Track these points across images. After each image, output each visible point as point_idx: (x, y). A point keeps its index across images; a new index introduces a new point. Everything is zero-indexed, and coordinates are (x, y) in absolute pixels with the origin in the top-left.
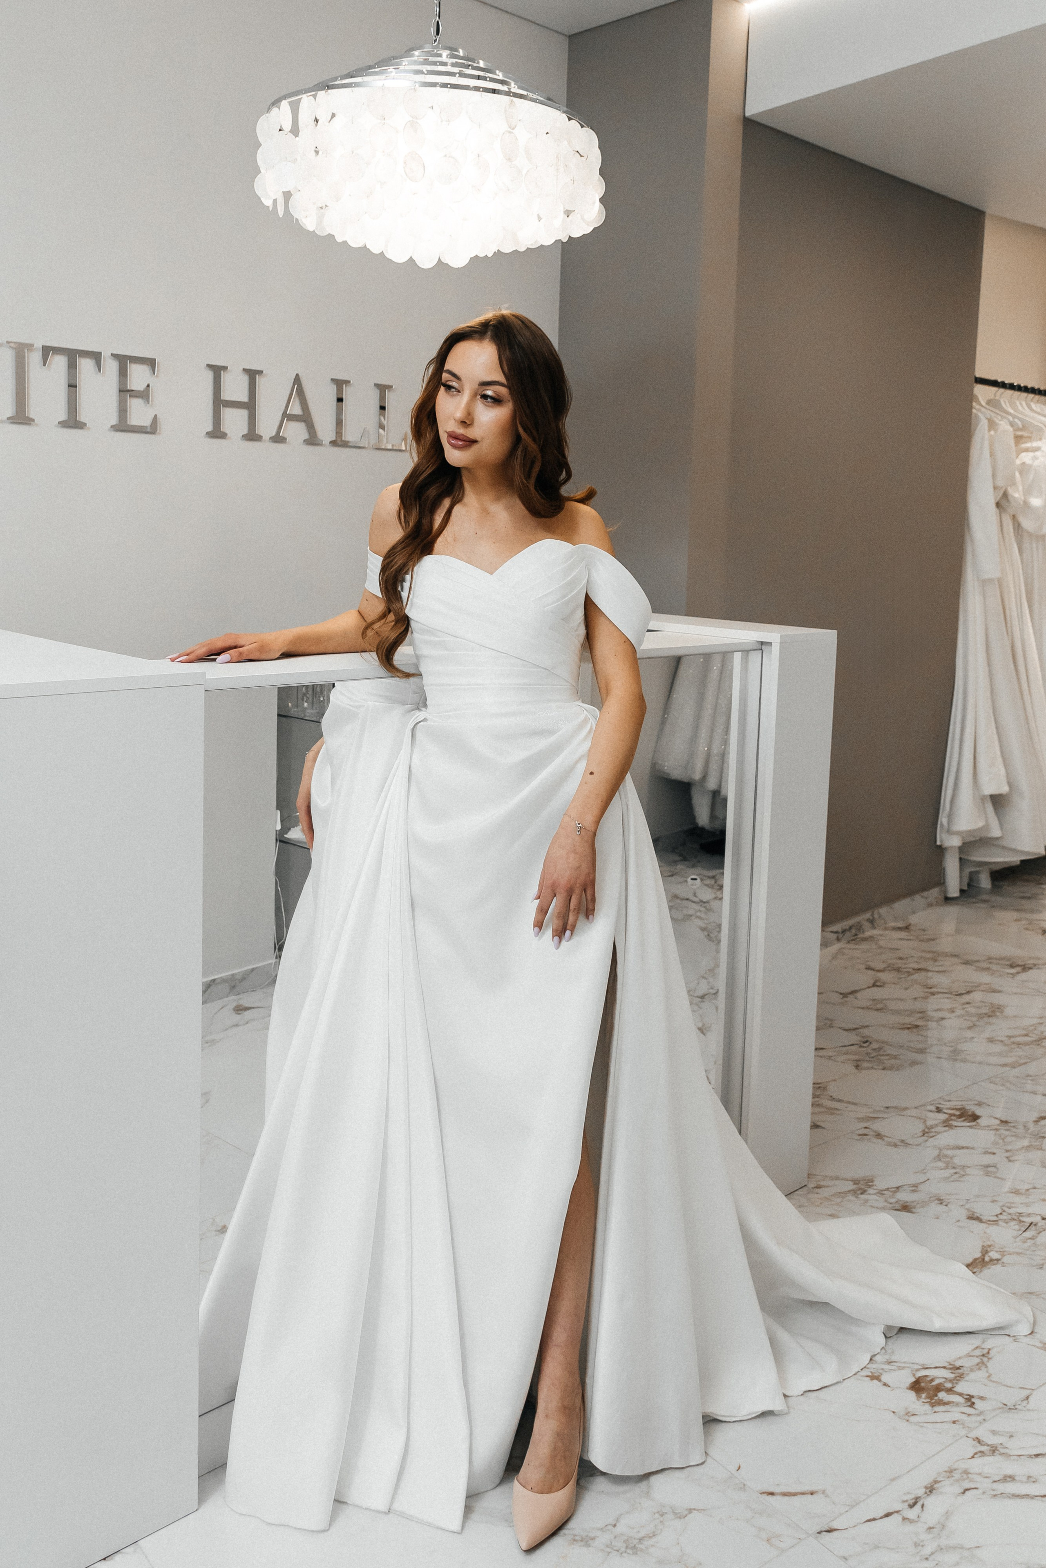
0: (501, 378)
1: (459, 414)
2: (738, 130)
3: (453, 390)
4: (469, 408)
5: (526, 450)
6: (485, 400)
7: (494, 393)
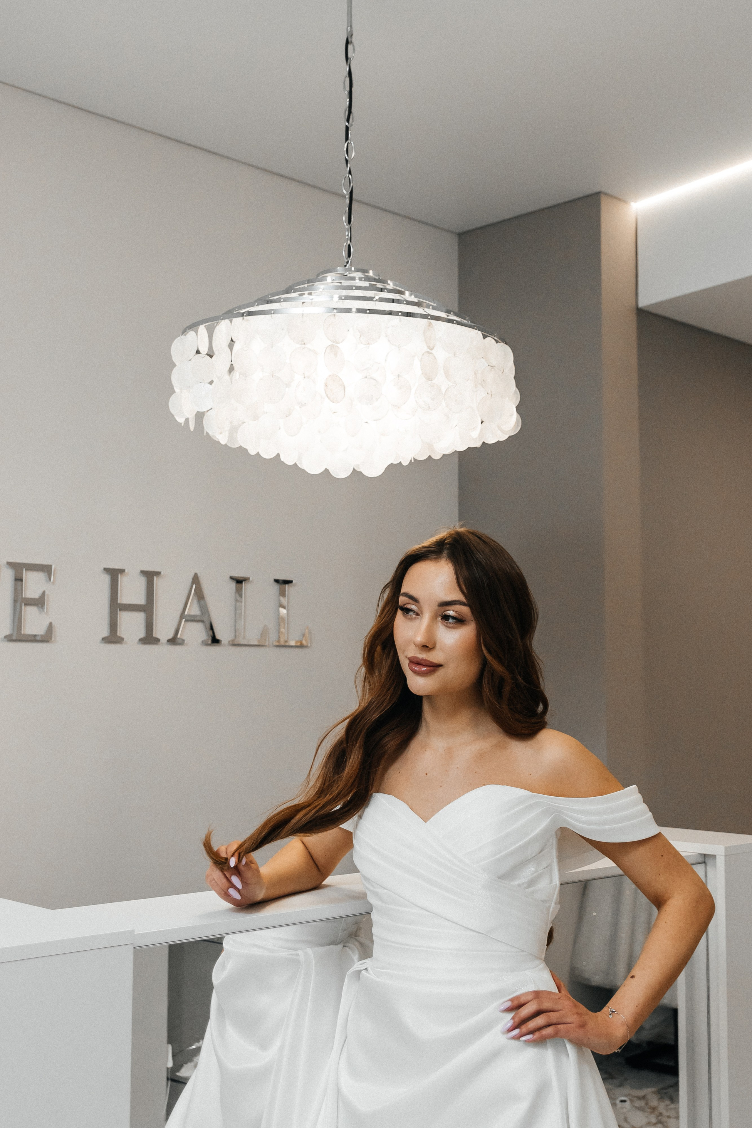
0: (460, 597)
1: (420, 639)
2: (632, 320)
3: (411, 613)
4: (430, 631)
5: (493, 673)
6: (446, 621)
7: (456, 613)
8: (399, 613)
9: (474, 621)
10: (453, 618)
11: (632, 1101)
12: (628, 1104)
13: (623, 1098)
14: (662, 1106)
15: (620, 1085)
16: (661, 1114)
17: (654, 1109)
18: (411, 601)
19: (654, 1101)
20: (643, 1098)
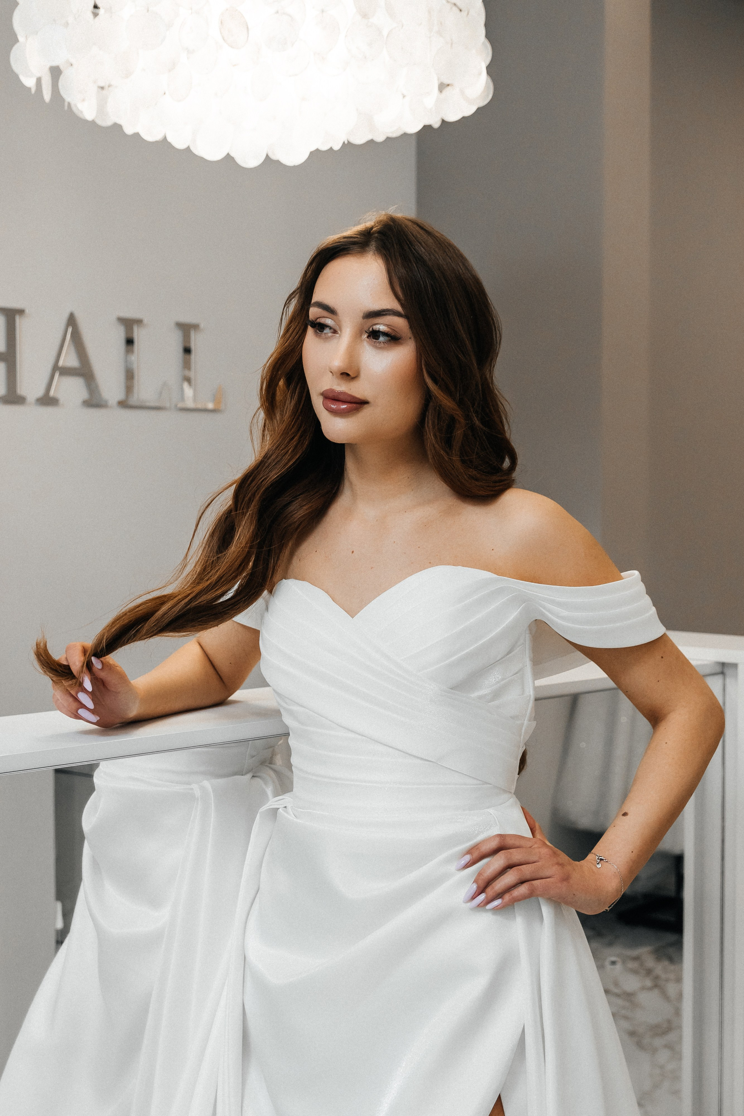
3: (327, 331)
4: (352, 354)
5: (439, 411)
6: (374, 340)
7: (388, 327)
8: (310, 331)
9: (412, 338)
10: (385, 334)
11: (624, 962)
12: (618, 967)
13: (613, 959)
14: (660, 968)
15: (610, 944)
16: (657, 978)
17: (649, 972)
18: (325, 313)
19: (650, 962)
20: (636, 959)
